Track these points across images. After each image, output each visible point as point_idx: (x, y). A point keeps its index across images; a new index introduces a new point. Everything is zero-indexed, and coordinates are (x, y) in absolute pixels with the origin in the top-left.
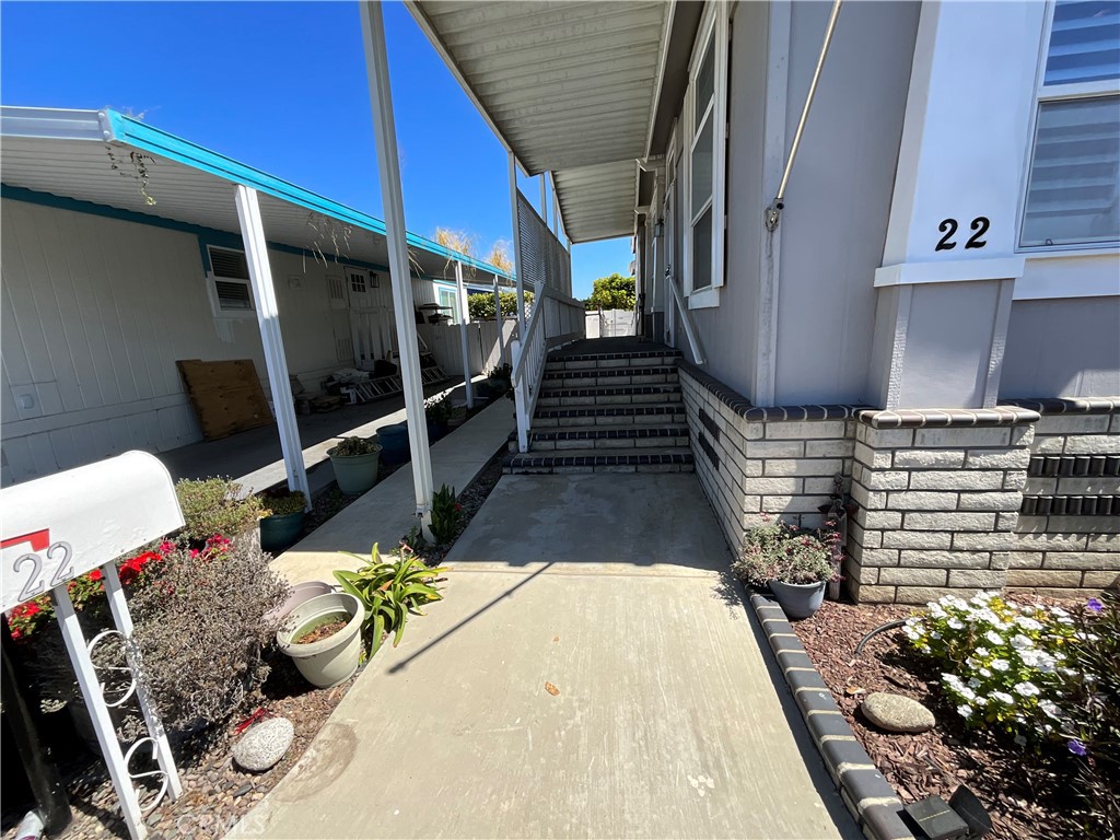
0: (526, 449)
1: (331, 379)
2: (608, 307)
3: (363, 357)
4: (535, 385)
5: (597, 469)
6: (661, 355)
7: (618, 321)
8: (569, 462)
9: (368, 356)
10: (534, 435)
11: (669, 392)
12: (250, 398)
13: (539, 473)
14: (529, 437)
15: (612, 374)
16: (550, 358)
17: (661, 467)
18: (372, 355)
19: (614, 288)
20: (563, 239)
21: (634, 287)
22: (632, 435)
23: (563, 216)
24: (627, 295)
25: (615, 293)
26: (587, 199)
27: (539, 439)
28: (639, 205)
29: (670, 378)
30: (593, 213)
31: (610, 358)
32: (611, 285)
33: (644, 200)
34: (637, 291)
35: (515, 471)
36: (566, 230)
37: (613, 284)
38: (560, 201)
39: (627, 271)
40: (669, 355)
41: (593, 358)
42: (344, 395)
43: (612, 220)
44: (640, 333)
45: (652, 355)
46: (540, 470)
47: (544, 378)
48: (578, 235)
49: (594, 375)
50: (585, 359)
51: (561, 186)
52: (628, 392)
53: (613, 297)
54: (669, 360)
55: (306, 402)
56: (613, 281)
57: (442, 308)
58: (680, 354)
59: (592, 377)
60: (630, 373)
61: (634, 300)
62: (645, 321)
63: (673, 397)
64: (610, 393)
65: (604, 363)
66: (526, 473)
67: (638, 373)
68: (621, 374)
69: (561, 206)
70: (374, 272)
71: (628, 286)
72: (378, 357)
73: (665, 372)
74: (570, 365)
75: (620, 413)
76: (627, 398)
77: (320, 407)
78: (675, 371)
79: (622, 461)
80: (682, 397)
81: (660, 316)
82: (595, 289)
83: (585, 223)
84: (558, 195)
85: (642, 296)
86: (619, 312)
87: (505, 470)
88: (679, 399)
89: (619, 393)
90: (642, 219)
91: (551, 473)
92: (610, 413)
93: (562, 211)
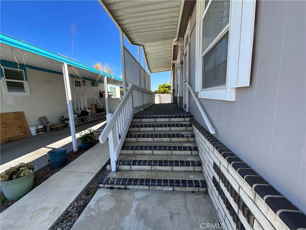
0: (115, 170)
1: (63, 117)
2: (163, 93)
3: (77, 109)
4: (123, 133)
5: (151, 188)
6: (184, 117)
7: (166, 97)
8: (136, 181)
9: (79, 109)
10: (120, 162)
11: (189, 137)
12: (19, 127)
13: (119, 188)
14: (117, 163)
15: (161, 126)
16: (135, 117)
17: (188, 189)
18: (81, 108)
19: (165, 87)
20: (148, 71)
21: (171, 87)
22: (171, 163)
23: (148, 63)
24: (169, 90)
25: (165, 89)
26: (155, 57)
27: (122, 165)
28: (173, 60)
29: (188, 128)
30: (157, 62)
31: (161, 117)
32: (163, 87)
33: (175, 58)
34: (172, 89)
35: (106, 186)
36: (149, 68)
37: (165, 86)
38: (146, 58)
39: (169, 82)
40: (187, 117)
41: (154, 118)
42: (67, 123)
43: (164, 65)
44: (173, 102)
45: (180, 117)
46: (119, 186)
47: (130, 127)
48: (153, 70)
49: (153, 126)
50: (150, 118)
51: (146, 52)
52: (169, 136)
53: (164, 90)
54: (187, 119)
55: (48, 127)
56: (164, 85)
57: (110, 92)
58: (192, 116)
59: (152, 127)
60: (170, 126)
61: (171, 91)
62: (175, 98)
63: (191, 139)
64: (160, 136)
65: (158, 120)
66: (112, 188)
67: (174, 126)
68: (166, 126)
69: (147, 60)
70: (85, 80)
71: (169, 87)
72: (83, 109)
73: (186, 125)
74: (143, 120)
75: (165, 148)
76: (168, 139)
77: (54, 129)
78: (190, 125)
79: (165, 183)
80: (195, 140)
81: (181, 98)
82: (159, 88)
83: (155, 66)
84: (146, 56)
85: (174, 90)
86: (166, 95)
87: (101, 185)
88: (193, 141)
89: (165, 136)
90: (174, 65)
91: (126, 189)
92: (160, 148)
93: (147, 61)
